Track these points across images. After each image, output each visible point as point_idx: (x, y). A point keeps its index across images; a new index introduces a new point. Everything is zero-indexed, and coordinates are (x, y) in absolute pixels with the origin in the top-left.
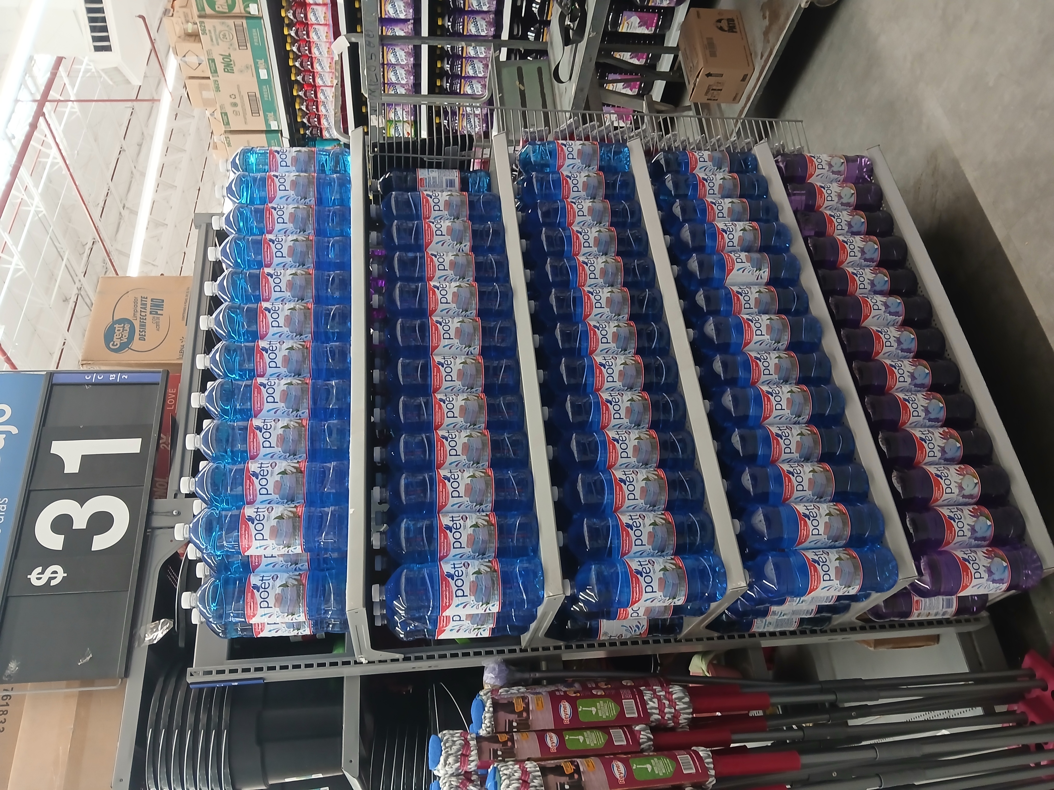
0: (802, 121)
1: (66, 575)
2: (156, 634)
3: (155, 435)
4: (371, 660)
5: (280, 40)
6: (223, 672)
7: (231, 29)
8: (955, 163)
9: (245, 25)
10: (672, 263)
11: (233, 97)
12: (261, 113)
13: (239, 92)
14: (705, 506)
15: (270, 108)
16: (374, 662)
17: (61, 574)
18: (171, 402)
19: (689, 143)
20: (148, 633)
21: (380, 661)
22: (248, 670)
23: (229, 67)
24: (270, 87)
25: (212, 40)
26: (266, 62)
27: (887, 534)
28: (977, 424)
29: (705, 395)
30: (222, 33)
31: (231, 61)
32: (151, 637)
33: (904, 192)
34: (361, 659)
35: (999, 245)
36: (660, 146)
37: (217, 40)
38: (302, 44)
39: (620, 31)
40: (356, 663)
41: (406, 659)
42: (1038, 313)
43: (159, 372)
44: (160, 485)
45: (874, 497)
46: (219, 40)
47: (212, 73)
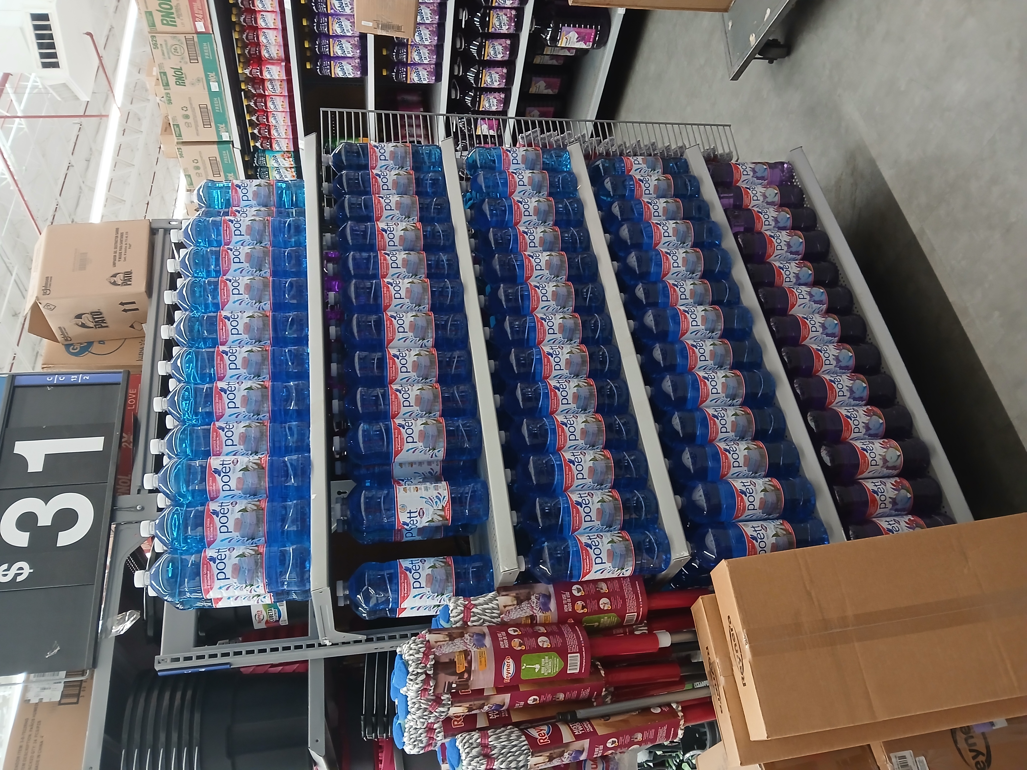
0: (730, 126)
1: (32, 571)
2: (123, 625)
3: (117, 433)
4: (334, 642)
6: (190, 658)
7: (182, 43)
8: (872, 163)
9: (196, 39)
10: (613, 260)
11: (185, 109)
12: (213, 124)
13: (191, 104)
14: (649, 483)
15: (221, 119)
16: (337, 644)
17: (27, 570)
18: (131, 402)
19: (626, 147)
20: (115, 624)
21: (343, 643)
22: (215, 656)
23: (180, 80)
24: (221, 99)
25: (163, 54)
26: (217, 75)
27: (818, 505)
28: (898, 402)
29: (647, 381)
30: (174, 47)
31: (182, 74)
32: (119, 629)
33: (826, 191)
34: (325, 641)
35: (914, 237)
36: (599, 151)
37: (168, 54)
40: (320, 645)
41: (369, 640)
42: (951, 299)
43: (120, 373)
44: (123, 482)
45: (805, 472)
46: (171, 54)
47: (163, 86)
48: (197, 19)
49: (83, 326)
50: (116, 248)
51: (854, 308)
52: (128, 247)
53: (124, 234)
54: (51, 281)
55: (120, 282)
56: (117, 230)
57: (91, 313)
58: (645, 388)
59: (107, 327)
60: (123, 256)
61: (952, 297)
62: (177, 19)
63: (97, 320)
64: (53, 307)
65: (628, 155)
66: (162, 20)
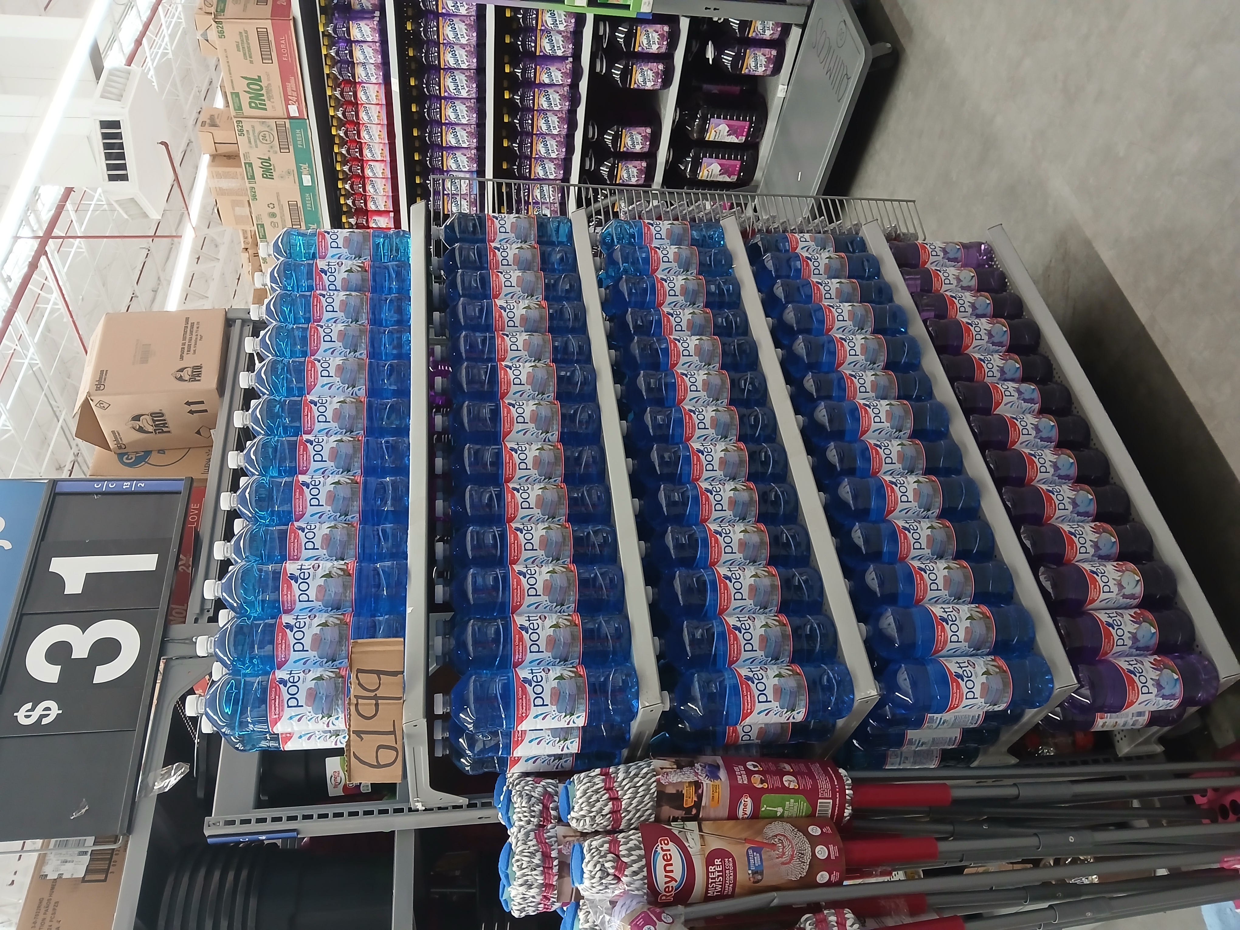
0: (914, 201)
1: (60, 712)
2: (167, 781)
3: (174, 550)
4: (429, 806)
5: (326, 141)
6: (248, 821)
7: (272, 130)
8: (1088, 244)
9: (288, 125)
10: (776, 347)
11: (271, 206)
12: (303, 224)
13: (279, 201)
14: (825, 607)
15: (313, 219)
16: (432, 809)
17: (55, 710)
18: (192, 518)
19: (790, 225)
20: (158, 780)
21: (440, 808)
22: (279, 819)
23: (268, 173)
24: (314, 196)
25: (250, 142)
27: (1038, 638)
28: (1133, 519)
30: (262, 134)
31: (271, 166)
32: (162, 785)
34: (417, 804)
35: (1143, 327)
37: (255, 142)
38: (353, 145)
39: (706, 139)
40: (410, 810)
41: (471, 806)
42: (1193, 399)
43: (182, 480)
44: (177, 613)
45: (1021, 597)
46: (258, 141)
47: (248, 179)
48: (290, 102)
49: (141, 430)
50: (184, 339)
51: (1073, 409)
52: (199, 338)
53: (195, 324)
54: (106, 375)
55: (187, 378)
56: (187, 319)
57: (151, 414)
58: (819, 495)
59: (169, 432)
60: (192, 349)
61: (1194, 395)
62: (267, 102)
63: (157, 423)
64: (106, 406)
65: (792, 231)
66: (250, 103)
